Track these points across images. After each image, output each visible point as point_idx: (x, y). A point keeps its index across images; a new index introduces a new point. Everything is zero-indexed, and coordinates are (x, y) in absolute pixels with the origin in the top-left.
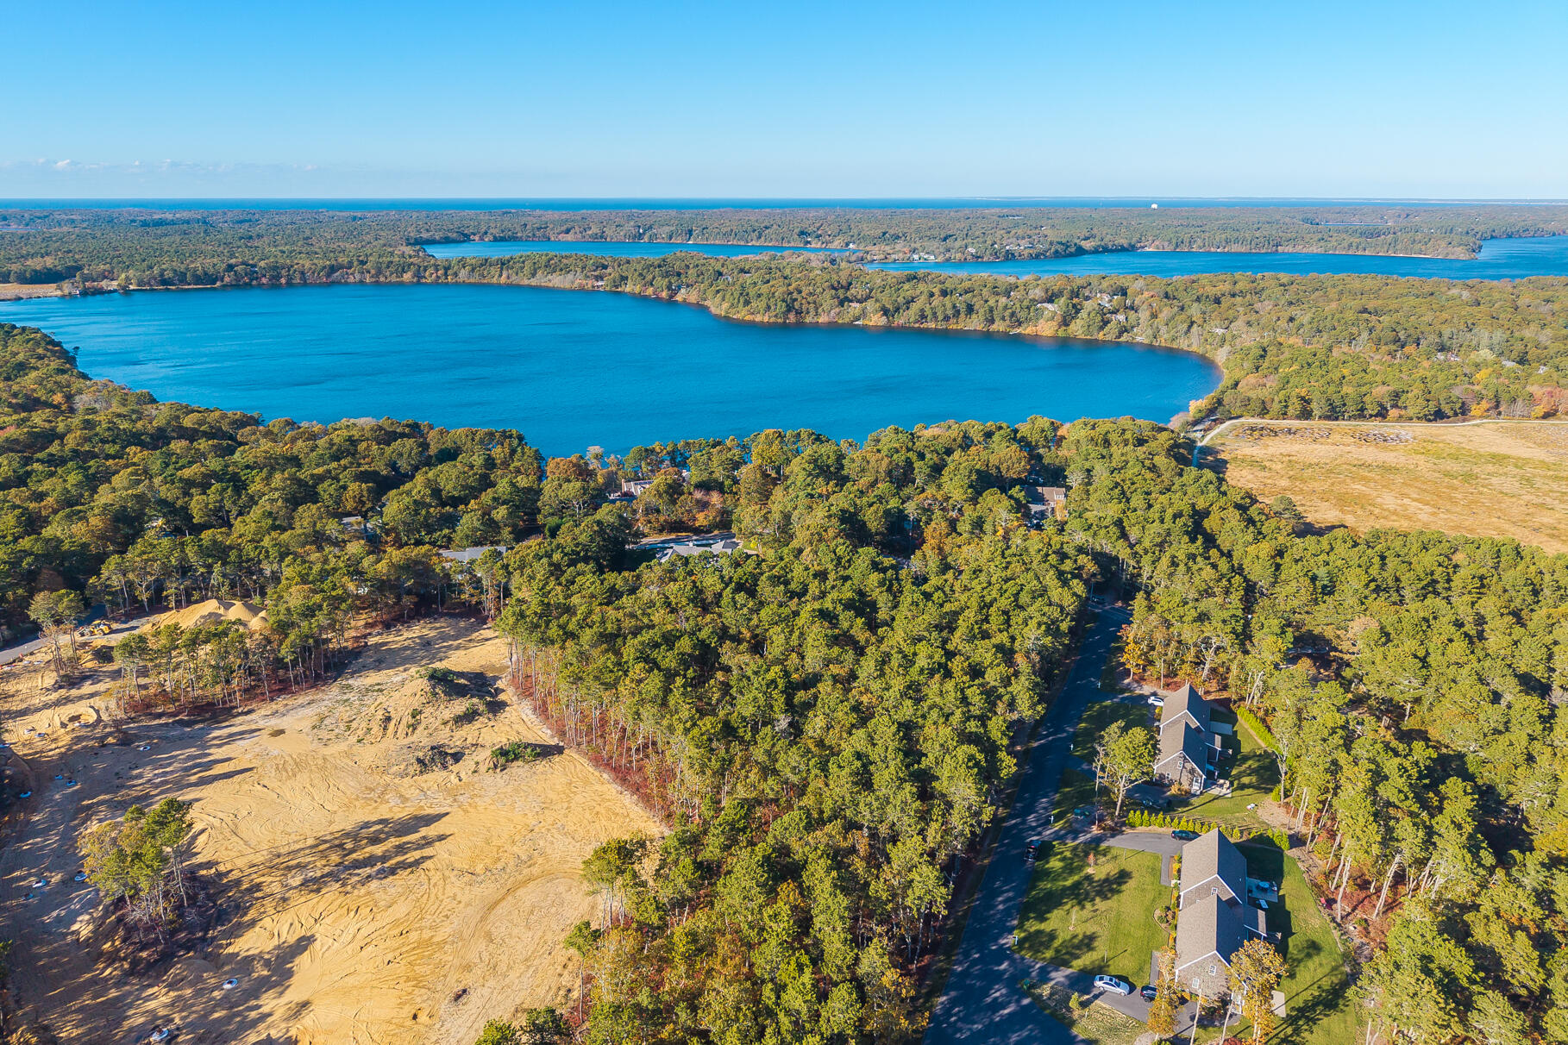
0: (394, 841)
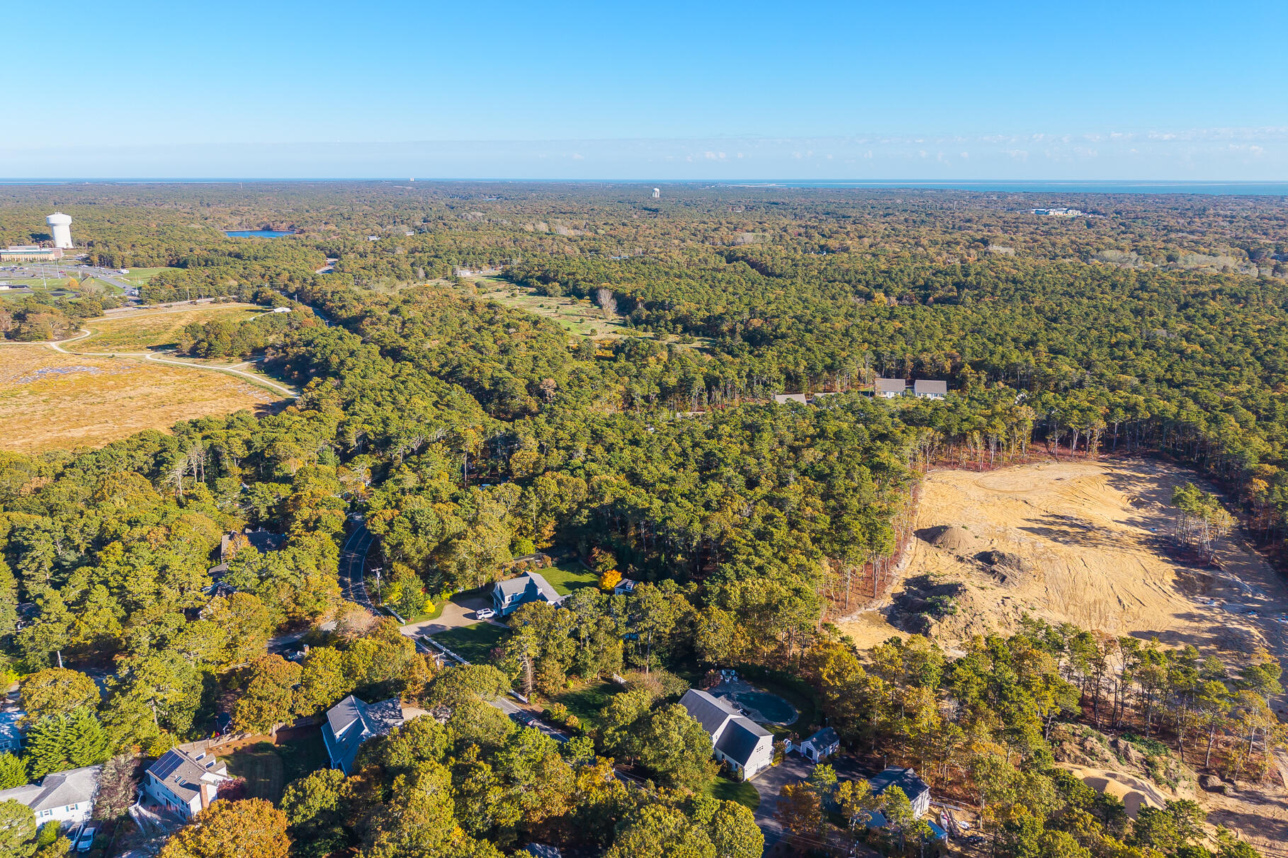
0: (1055, 528)
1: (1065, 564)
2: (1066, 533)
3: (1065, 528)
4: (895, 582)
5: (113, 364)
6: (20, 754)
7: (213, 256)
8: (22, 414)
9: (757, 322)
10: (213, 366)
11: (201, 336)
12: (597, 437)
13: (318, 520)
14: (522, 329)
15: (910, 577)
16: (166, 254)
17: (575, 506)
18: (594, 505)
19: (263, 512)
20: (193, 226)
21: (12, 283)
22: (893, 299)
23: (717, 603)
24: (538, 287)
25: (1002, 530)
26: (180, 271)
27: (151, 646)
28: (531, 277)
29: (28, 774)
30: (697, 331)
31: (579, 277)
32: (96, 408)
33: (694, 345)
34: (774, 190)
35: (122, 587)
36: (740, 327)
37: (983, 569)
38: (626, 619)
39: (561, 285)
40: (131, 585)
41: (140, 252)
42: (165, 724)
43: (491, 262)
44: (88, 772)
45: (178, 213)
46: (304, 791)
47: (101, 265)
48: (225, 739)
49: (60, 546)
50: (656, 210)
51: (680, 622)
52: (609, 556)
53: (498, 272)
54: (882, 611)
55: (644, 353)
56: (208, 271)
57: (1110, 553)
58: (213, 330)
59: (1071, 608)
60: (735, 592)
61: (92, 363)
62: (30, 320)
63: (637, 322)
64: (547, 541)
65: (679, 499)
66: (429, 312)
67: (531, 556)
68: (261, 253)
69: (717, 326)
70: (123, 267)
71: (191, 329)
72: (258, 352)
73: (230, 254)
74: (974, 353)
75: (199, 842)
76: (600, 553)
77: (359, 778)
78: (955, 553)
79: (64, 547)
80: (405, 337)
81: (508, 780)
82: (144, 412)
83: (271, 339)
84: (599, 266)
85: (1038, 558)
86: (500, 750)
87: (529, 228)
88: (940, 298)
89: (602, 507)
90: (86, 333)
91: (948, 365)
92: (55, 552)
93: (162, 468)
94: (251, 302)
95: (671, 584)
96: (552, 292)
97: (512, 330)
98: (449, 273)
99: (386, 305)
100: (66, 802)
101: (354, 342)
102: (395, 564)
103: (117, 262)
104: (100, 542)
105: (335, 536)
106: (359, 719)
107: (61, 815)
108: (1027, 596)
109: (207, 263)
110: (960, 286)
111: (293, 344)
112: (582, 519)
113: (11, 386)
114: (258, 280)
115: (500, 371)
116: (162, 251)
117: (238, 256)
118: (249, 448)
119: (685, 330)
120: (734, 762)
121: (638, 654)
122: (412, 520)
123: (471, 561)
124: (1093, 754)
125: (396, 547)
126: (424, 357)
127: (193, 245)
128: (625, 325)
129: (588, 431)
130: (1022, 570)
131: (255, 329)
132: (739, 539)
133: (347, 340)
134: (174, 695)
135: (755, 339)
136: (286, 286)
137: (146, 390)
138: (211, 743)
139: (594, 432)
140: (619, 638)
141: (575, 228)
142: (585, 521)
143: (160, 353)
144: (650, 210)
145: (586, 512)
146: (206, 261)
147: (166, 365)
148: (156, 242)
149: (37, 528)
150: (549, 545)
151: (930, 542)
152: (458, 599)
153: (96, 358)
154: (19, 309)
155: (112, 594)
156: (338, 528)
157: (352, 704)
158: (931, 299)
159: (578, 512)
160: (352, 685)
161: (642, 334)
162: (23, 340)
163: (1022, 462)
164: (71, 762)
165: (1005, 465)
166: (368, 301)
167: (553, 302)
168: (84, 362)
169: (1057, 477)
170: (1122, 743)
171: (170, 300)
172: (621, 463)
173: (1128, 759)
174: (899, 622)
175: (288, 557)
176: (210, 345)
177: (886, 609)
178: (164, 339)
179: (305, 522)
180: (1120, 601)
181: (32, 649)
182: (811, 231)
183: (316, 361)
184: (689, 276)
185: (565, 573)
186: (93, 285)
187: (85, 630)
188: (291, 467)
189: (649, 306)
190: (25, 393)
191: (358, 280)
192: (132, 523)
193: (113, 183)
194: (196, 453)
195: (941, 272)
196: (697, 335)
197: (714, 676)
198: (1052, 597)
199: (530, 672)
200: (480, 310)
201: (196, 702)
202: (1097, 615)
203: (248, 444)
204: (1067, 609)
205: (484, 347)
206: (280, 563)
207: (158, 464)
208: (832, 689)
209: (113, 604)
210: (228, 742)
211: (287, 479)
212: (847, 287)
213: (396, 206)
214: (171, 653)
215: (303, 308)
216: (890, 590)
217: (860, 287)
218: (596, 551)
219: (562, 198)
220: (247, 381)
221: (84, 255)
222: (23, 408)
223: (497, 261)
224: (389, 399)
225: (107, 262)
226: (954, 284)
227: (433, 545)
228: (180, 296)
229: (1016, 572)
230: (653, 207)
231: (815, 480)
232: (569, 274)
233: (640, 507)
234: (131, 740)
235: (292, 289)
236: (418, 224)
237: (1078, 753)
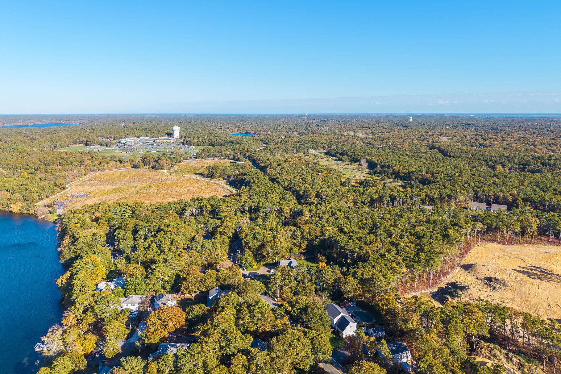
0: (531, 272)
1: (528, 287)
2: (536, 274)
3: (537, 272)
4: (442, 283)
5: (181, 178)
6: (123, 288)
7: (224, 142)
8: (150, 193)
9: (428, 176)
10: (214, 181)
11: (211, 170)
12: (333, 214)
13: (224, 232)
14: (324, 174)
15: (450, 282)
16: (208, 141)
17: (315, 238)
18: (322, 238)
19: (211, 229)
20: (221, 131)
21: (158, 150)
22: (507, 169)
23: (352, 276)
24: (339, 158)
25: (503, 269)
26: (211, 147)
27: (163, 262)
28: (337, 153)
29: (125, 295)
30: (401, 178)
31: (356, 154)
32: (172, 193)
33: (399, 184)
34: (471, 118)
35: (160, 245)
36: (420, 177)
37: (486, 284)
38: (315, 276)
39: (348, 156)
40: (162, 244)
41: (200, 140)
42: (163, 287)
43: (324, 147)
44: (139, 296)
45: (217, 127)
46: (192, 308)
47: (187, 144)
48: (179, 295)
49: (147, 232)
50: (408, 126)
51: (335, 281)
52: (324, 257)
53: (325, 151)
54: (431, 293)
55: (372, 185)
56: (220, 148)
57: (554, 285)
58: (215, 168)
59: (523, 305)
60: (359, 272)
61: (175, 178)
62: (159, 162)
63: (375, 173)
64: (303, 250)
65: (355, 239)
66: (291, 165)
67: (297, 255)
68: (240, 142)
69: (411, 176)
70: (194, 146)
71: (208, 168)
72: (229, 177)
73: (229, 142)
74: (526, 194)
75: (159, 315)
76: (321, 256)
77: (210, 308)
78: (476, 276)
79: (148, 232)
80: (280, 174)
81: (253, 316)
82: (187, 195)
83: (234, 173)
84: (367, 150)
85: (516, 283)
86: (252, 306)
87: (346, 134)
88: (532, 170)
89: (325, 239)
90: (176, 167)
91: (510, 199)
92: (146, 233)
93: (183, 212)
94: (233, 159)
95: (337, 267)
96: (344, 159)
97: (320, 173)
98: (306, 151)
99: (277, 162)
100: (132, 303)
101: (261, 174)
102: (246, 249)
103: (192, 144)
104: (158, 231)
105: (229, 238)
106: (217, 294)
107: (130, 307)
108: (503, 297)
109: (221, 145)
110: (544, 164)
111: (240, 175)
112: (316, 243)
113: (150, 184)
114: (236, 151)
115: (308, 188)
116: (207, 140)
117: (232, 143)
118: (212, 208)
119: (396, 177)
120: (340, 330)
121: (320, 291)
122: (254, 234)
123: (271, 252)
124: (494, 356)
125: (247, 244)
126: (283, 181)
127: (218, 138)
128: (370, 174)
129: (330, 212)
130: (505, 286)
131: (229, 169)
132: (372, 255)
133: (258, 174)
134: (166, 278)
135: (425, 182)
136: (245, 154)
137: (189, 188)
138: (175, 295)
139: (332, 212)
140: (313, 284)
141: (366, 134)
142: (317, 244)
143: (197, 176)
144: (405, 126)
145: (318, 240)
146: (221, 144)
147: (198, 180)
148: (205, 137)
149: (142, 225)
150: (304, 251)
151: (466, 270)
152: (266, 265)
153: (177, 176)
154: (157, 158)
155: (157, 247)
156: (231, 235)
157: (217, 289)
158: (526, 170)
159: (315, 240)
160: (219, 284)
161: (376, 178)
162: (157, 169)
163: (530, 243)
164: (136, 293)
165: (521, 244)
166: (271, 160)
167: (343, 163)
168: (173, 177)
169: (546, 251)
170: (511, 354)
171: (205, 158)
172: (338, 224)
173: (511, 361)
174: (436, 298)
175: (211, 242)
176: (213, 173)
177: (433, 292)
178: (200, 171)
179: (221, 232)
180: (549, 305)
181: (133, 260)
182: (478, 137)
183: (246, 181)
184: (407, 155)
185: (308, 262)
186: (182, 151)
187: (148, 257)
188: (222, 215)
189: (382, 167)
190: (153, 186)
191: (271, 152)
192: (168, 226)
193: (199, 115)
194: (195, 208)
195: (536, 158)
196: (401, 180)
197: (346, 302)
198: (515, 299)
199: (278, 290)
200: (310, 165)
201: (172, 281)
202: (535, 309)
203: (212, 206)
204: (520, 304)
205: (306, 179)
206: (208, 244)
207: (183, 210)
208: (383, 310)
209: (157, 250)
210: (180, 296)
211: (221, 219)
212: (483, 163)
213: (296, 125)
214: (167, 264)
215: (248, 162)
216: (438, 286)
217: (490, 163)
218: (319, 255)
219: (366, 121)
220: (223, 187)
221: (182, 141)
222: (151, 191)
223: (326, 147)
224: (265, 195)
225: (189, 144)
226: (541, 164)
227: (259, 244)
228: (209, 156)
229: (502, 287)
230: (407, 125)
231: (416, 238)
232: (353, 152)
233: (337, 240)
234: (152, 290)
235: (247, 155)
236: (301, 132)
237: (488, 354)
